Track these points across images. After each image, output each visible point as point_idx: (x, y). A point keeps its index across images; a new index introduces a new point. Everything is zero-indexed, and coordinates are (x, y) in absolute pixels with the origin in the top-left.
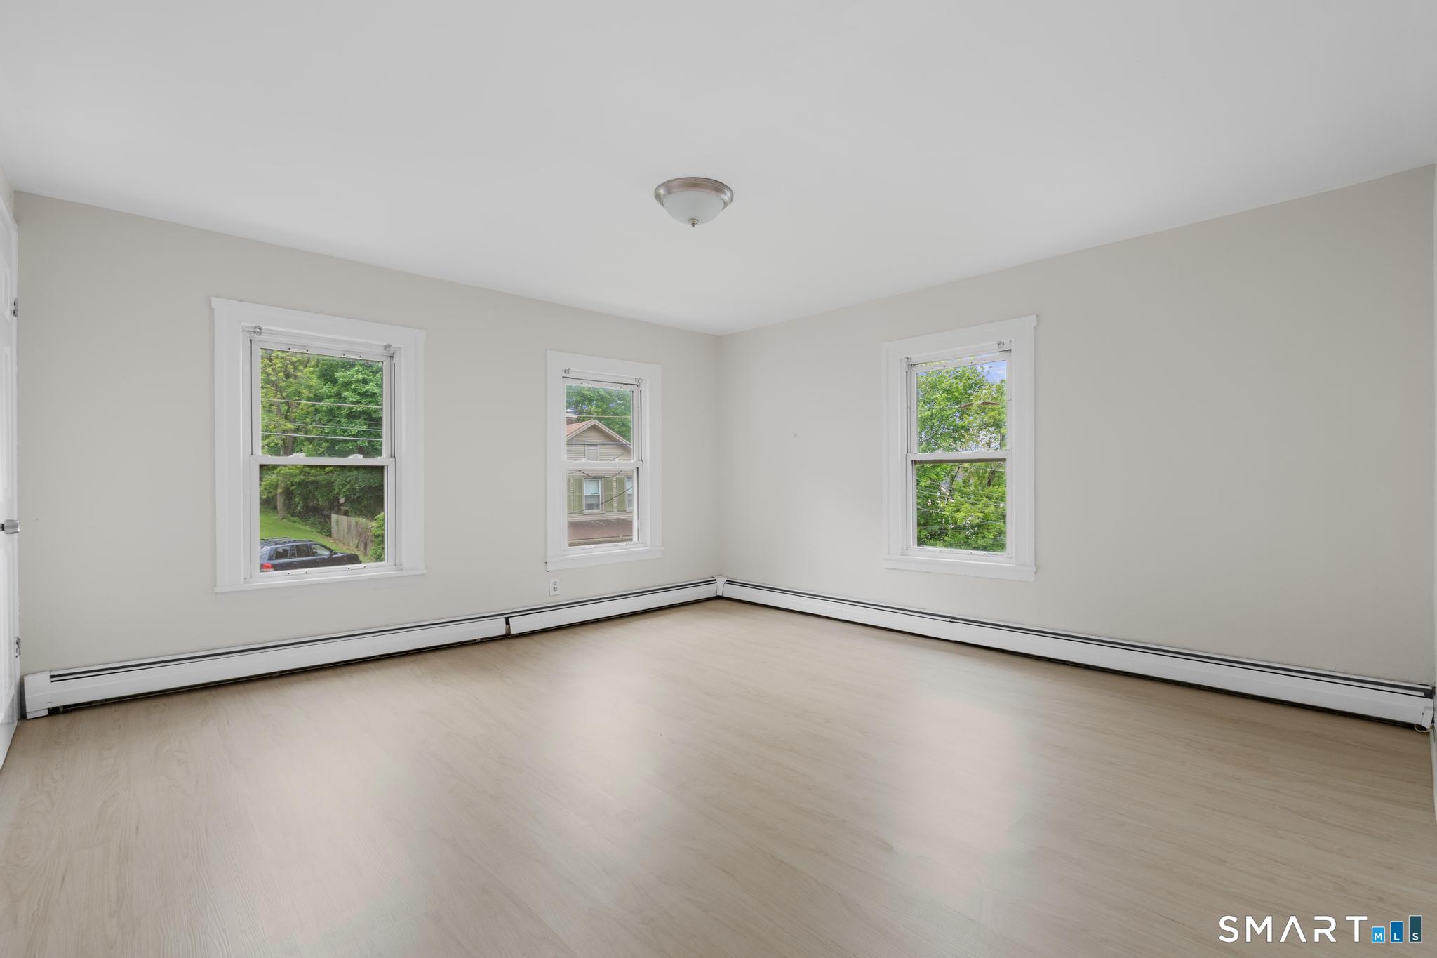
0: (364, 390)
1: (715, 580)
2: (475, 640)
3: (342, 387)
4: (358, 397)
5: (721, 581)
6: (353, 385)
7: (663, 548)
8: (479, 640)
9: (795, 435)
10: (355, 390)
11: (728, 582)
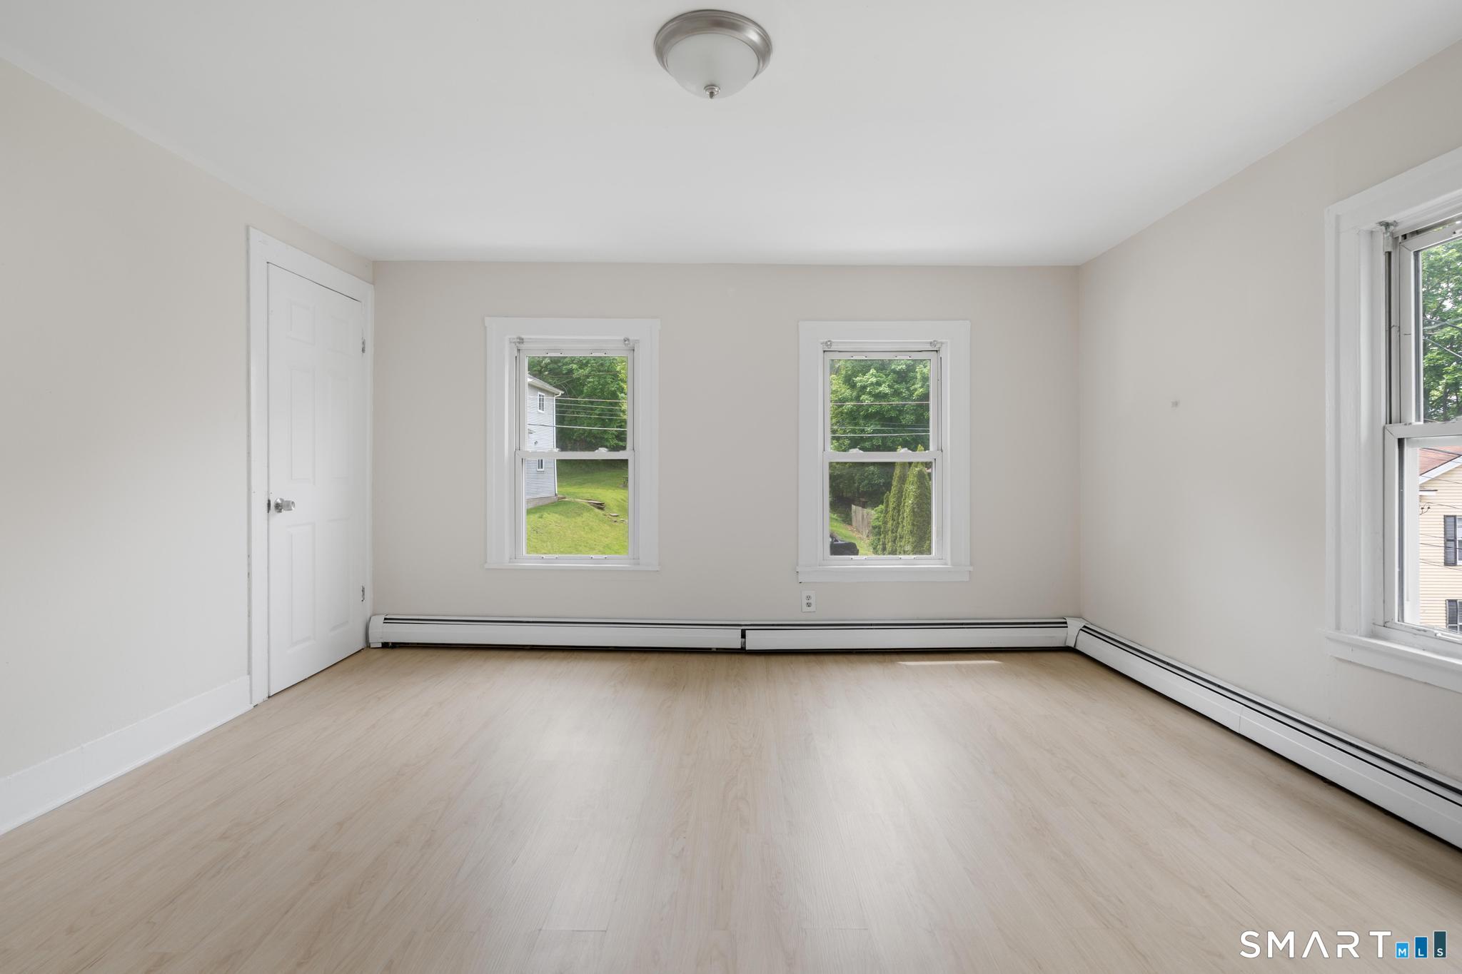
0: (877, 391)
1: (1066, 623)
2: (710, 649)
3: (860, 391)
4: (872, 399)
5: (1074, 626)
6: (869, 388)
7: (971, 569)
8: (715, 650)
9: (1176, 404)
10: (870, 393)
11: (1086, 629)
